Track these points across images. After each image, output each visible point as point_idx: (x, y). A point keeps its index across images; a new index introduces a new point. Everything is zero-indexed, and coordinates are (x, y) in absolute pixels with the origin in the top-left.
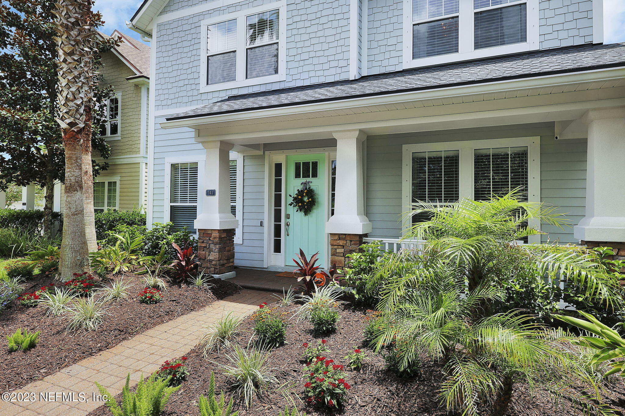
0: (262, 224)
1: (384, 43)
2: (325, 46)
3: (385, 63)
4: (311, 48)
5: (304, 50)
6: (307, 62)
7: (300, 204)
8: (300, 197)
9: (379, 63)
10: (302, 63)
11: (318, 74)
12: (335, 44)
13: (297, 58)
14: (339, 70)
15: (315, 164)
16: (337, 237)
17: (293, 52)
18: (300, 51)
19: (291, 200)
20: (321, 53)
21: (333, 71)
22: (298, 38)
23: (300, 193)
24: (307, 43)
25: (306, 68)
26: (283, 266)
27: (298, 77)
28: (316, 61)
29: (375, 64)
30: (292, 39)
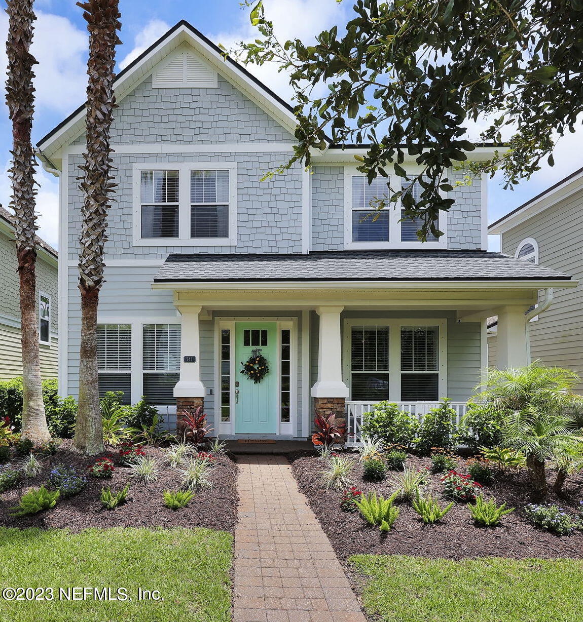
0: (211, 393)
1: (327, 222)
2: (278, 218)
3: (328, 241)
4: (264, 217)
5: (256, 218)
6: (259, 230)
7: (252, 372)
8: (251, 365)
9: (323, 241)
10: (254, 231)
11: (271, 244)
12: (288, 217)
13: (249, 225)
14: (292, 244)
15: (265, 333)
16: (326, 401)
17: (245, 218)
18: (251, 218)
19: (241, 368)
20: (274, 224)
21: (285, 244)
22: (249, 205)
23: (252, 361)
24: (259, 212)
25: (258, 237)
26: (234, 434)
27: (250, 244)
28: (268, 231)
29: (319, 241)
30: (243, 204)
